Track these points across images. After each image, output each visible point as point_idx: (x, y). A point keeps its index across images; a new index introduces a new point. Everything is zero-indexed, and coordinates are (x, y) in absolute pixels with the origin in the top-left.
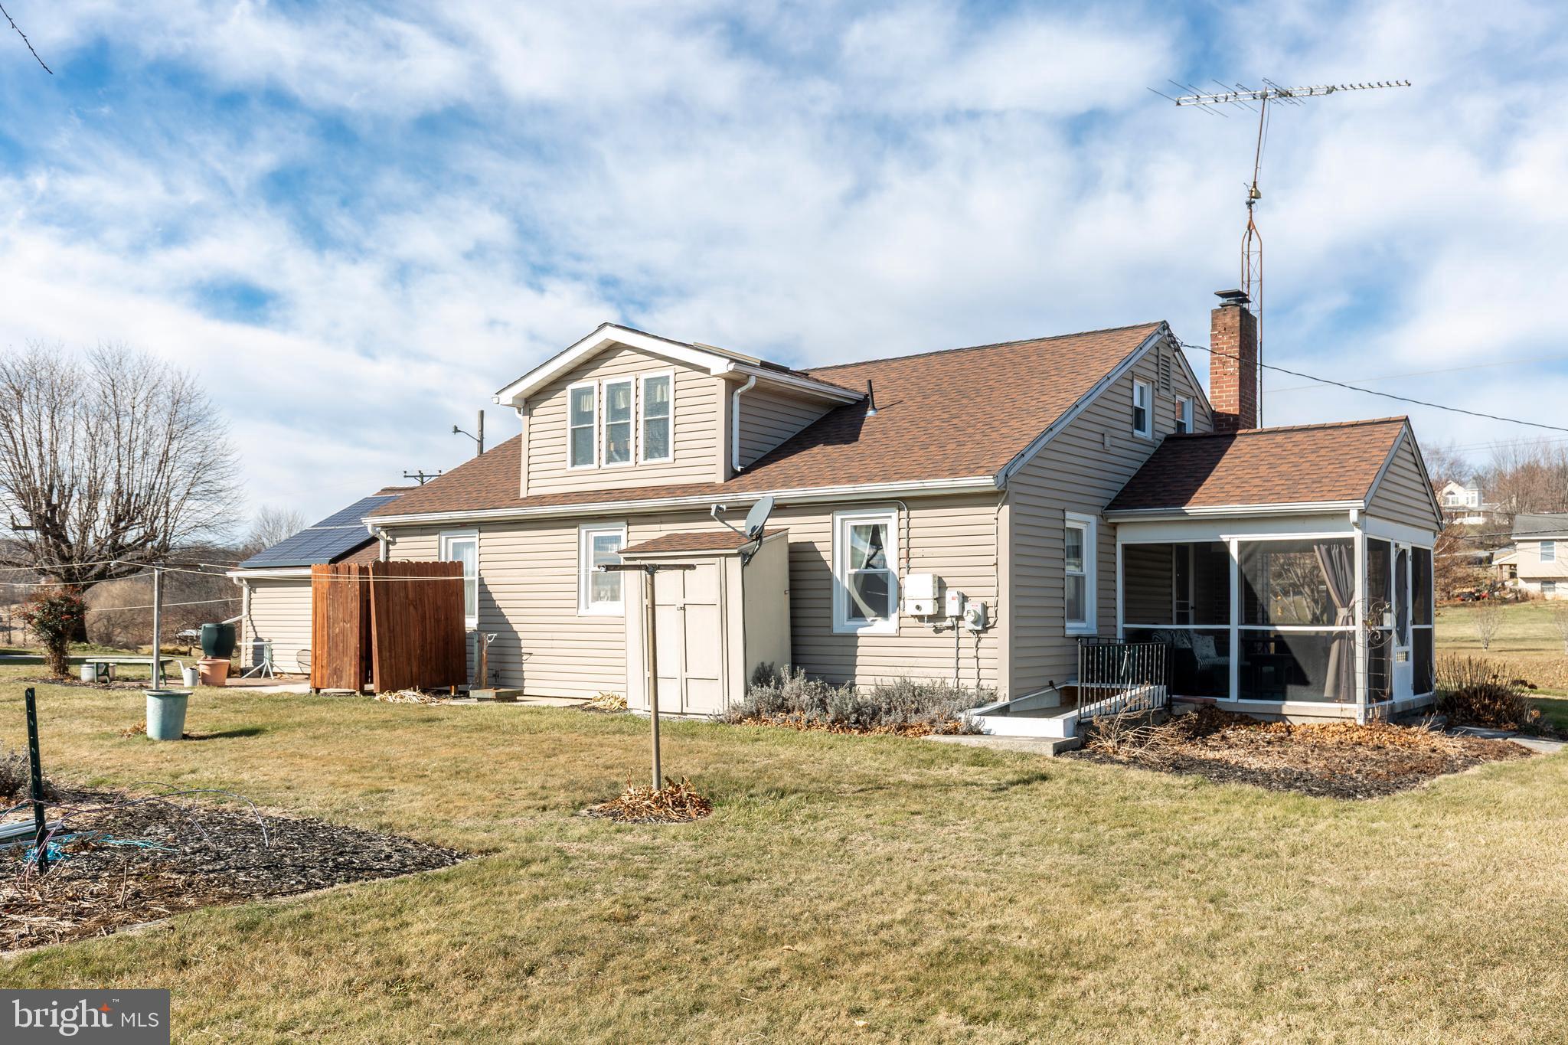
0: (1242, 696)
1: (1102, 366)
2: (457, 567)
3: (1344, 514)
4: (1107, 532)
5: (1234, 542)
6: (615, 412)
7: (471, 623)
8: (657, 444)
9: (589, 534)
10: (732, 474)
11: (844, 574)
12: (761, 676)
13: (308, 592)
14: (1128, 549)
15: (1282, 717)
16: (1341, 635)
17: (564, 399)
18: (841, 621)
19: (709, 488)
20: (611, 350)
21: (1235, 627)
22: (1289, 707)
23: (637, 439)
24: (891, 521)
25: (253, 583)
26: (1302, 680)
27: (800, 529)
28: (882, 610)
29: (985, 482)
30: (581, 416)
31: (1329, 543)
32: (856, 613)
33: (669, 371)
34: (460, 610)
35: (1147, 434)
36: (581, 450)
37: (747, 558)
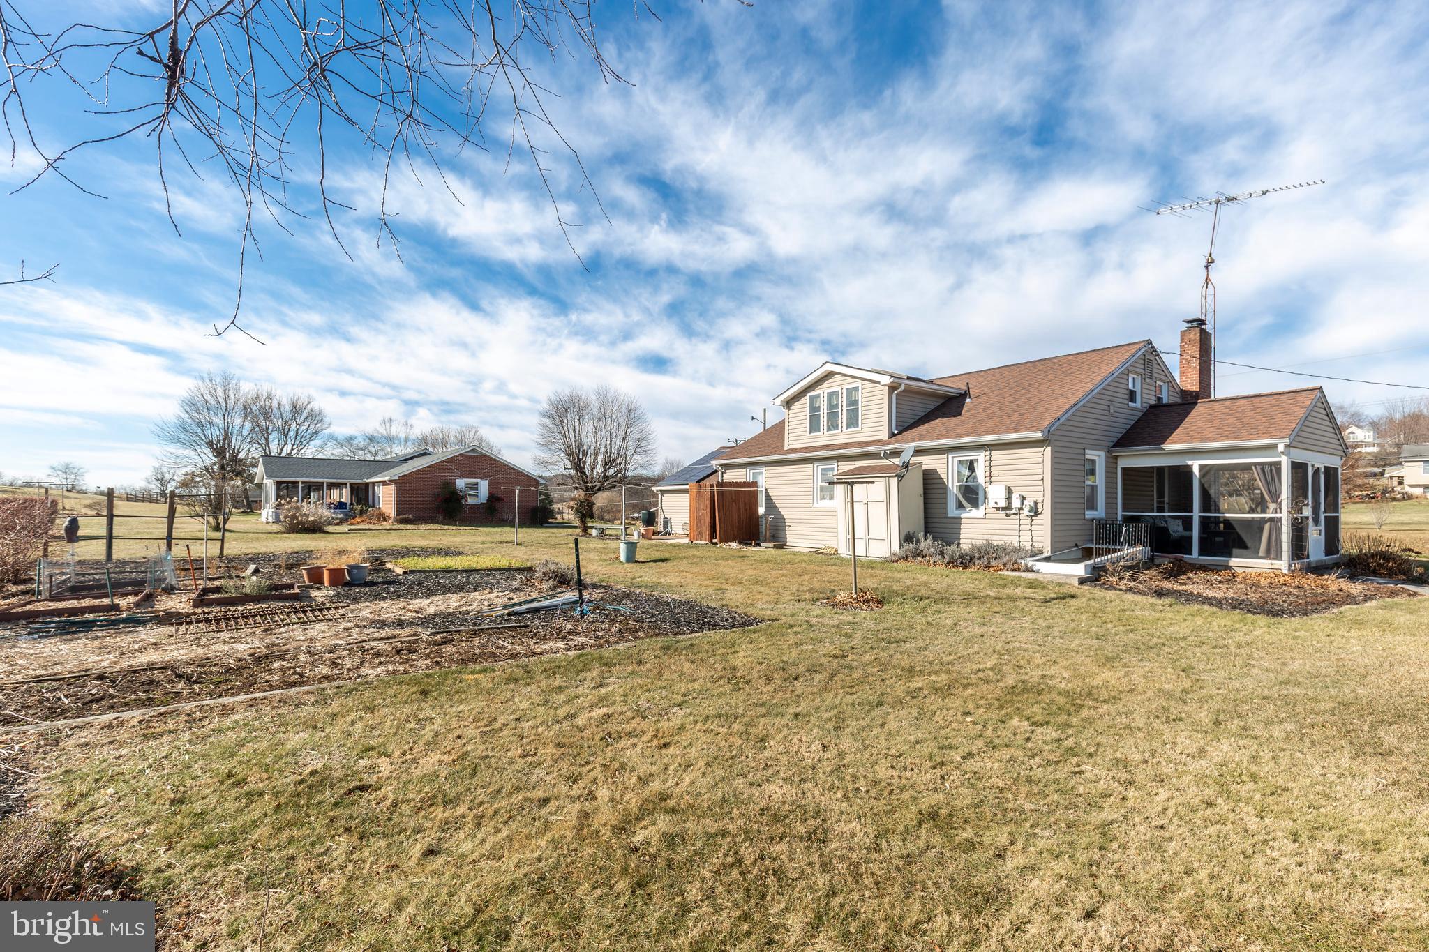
0: (1202, 553)
1: (1110, 367)
2: (754, 484)
3: (1275, 447)
4: (1112, 461)
5: (1196, 465)
6: (832, 406)
7: (761, 511)
8: (853, 421)
9: (819, 467)
10: (892, 435)
11: (953, 485)
12: (908, 538)
13: (687, 496)
14: (1124, 470)
15: (1230, 568)
16: (1272, 520)
17: (806, 401)
18: (952, 511)
19: (881, 442)
20: (829, 375)
21: (1196, 514)
22: (1234, 561)
23: (842, 418)
24: (981, 457)
25: (663, 492)
26: (1243, 545)
27: (928, 462)
28: (975, 504)
29: (1037, 435)
30: (814, 409)
31: (1263, 465)
32: (960, 506)
33: (858, 384)
34: (755, 505)
35: (1138, 404)
36: (814, 426)
37: (900, 477)
